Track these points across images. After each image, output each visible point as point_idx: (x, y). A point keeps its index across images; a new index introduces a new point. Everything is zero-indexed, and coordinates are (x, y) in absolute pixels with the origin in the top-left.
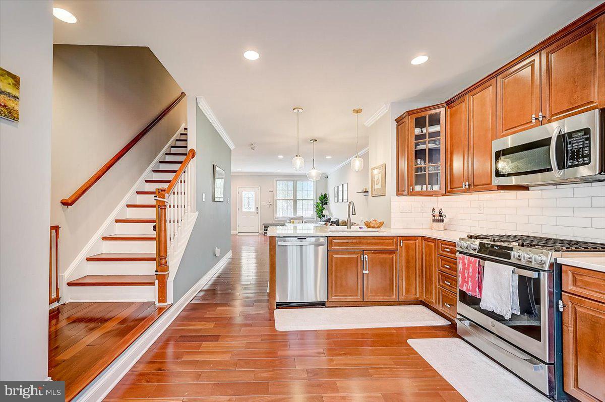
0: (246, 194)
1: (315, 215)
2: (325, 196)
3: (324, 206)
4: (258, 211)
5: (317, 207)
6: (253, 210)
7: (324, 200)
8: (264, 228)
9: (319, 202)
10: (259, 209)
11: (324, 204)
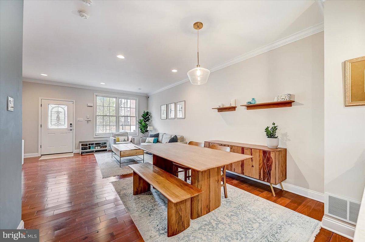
0: (53, 108)
1: (138, 131)
2: (147, 113)
3: (146, 123)
4: (72, 128)
5: (140, 123)
6: (66, 126)
7: (146, 117)
8: (81, 147)
9: (142, 118)
10: (74, 125)
11: (147, 121)
